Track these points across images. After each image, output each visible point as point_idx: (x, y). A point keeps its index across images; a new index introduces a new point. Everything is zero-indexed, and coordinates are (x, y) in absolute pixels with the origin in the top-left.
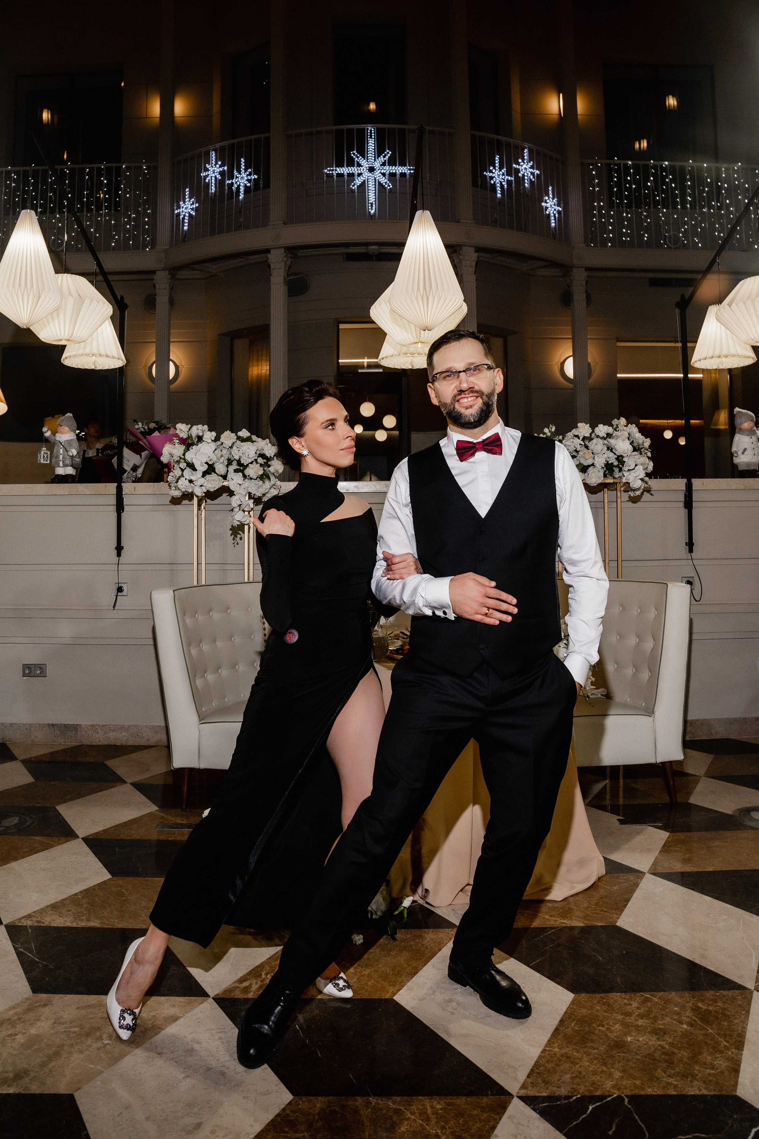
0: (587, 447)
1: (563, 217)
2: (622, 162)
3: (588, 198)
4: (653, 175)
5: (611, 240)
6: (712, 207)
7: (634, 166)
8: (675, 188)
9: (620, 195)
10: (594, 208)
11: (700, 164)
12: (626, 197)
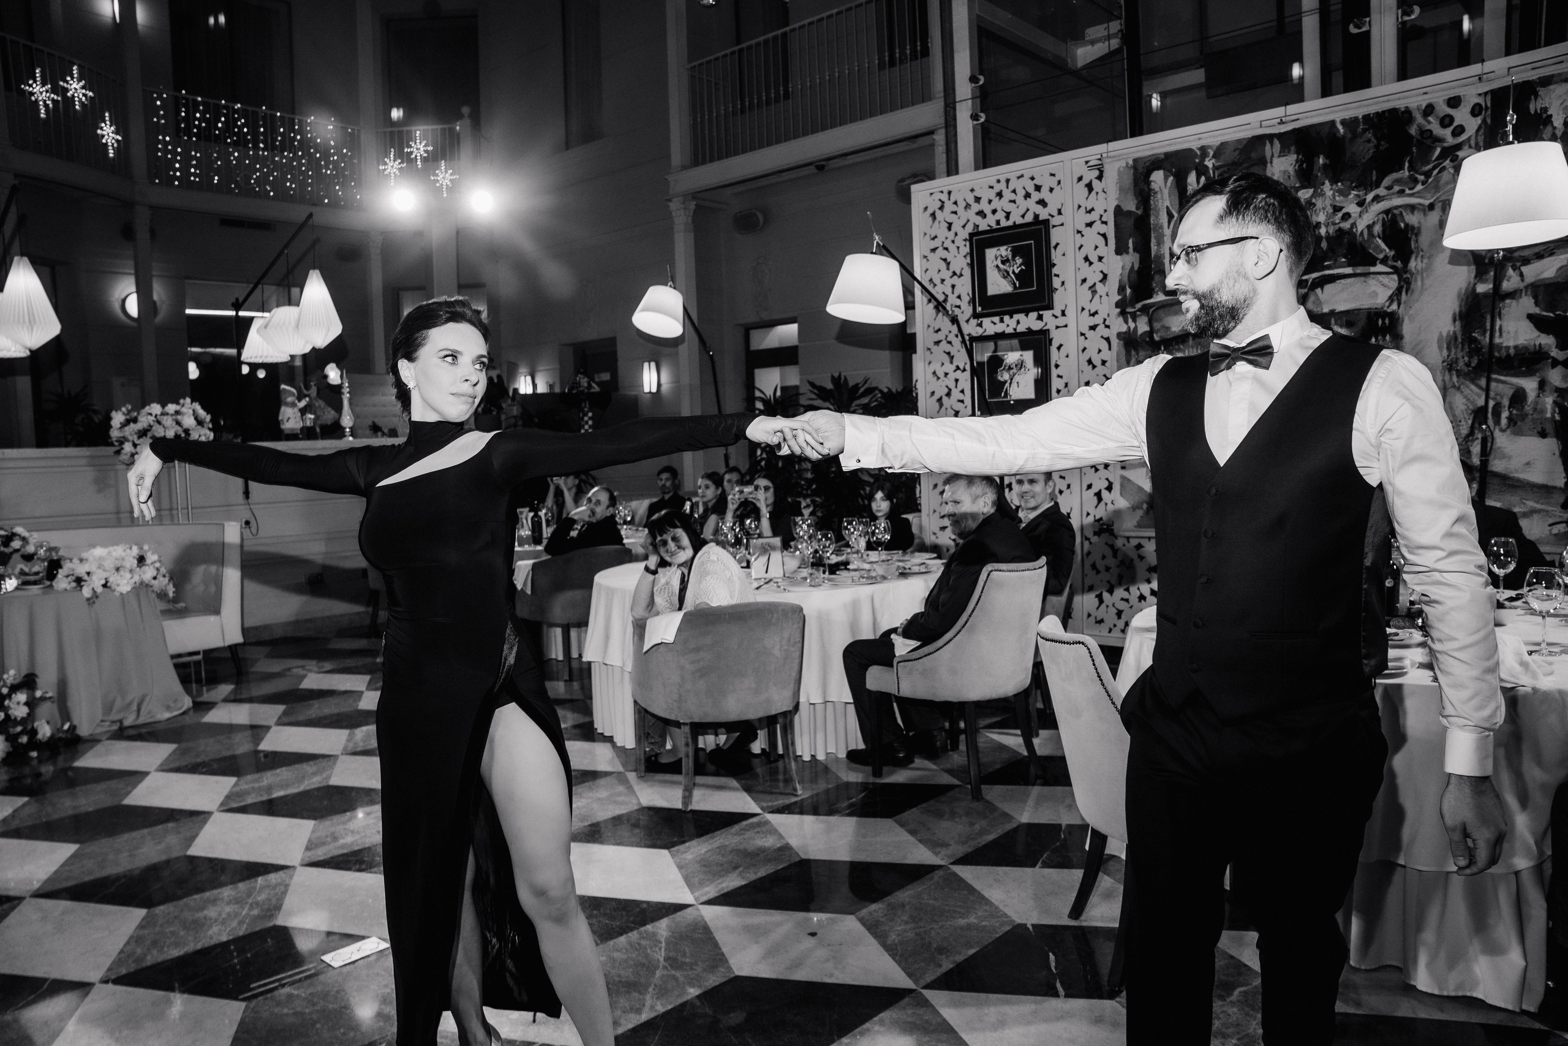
0: (159, 422)
1: (123, 148)
2: (191, 97)
3: (153, 131)
4: (225, 115)
5: (177, 178)
6: (285, 157)
7: (203, 103)
8: (248, 133)
9: (188, 132)
10: (159, 142)
11: (273, 112)
12: (195, 135)
